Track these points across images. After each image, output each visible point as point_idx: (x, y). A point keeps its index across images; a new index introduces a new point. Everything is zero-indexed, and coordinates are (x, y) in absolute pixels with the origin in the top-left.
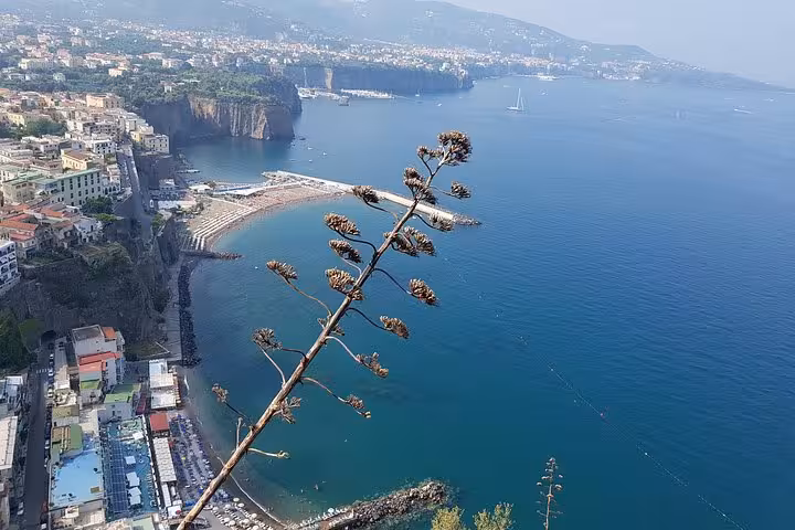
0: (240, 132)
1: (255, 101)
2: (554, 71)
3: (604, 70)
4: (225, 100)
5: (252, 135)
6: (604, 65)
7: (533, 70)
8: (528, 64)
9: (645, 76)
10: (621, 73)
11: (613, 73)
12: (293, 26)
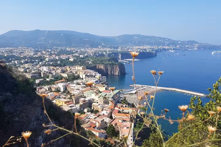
0: (111, 73)
1: (115, 64)
2: (174, 49)
3: (187, 48)
4: (107, 65)
5: (115, 74)
6: (187, 46)
7: (168, 49)
8: (167, 48)
9: (199, 48)
10: (192, 48)
11: (190, 48)
12: (103, 44)
